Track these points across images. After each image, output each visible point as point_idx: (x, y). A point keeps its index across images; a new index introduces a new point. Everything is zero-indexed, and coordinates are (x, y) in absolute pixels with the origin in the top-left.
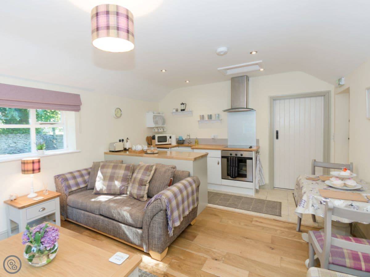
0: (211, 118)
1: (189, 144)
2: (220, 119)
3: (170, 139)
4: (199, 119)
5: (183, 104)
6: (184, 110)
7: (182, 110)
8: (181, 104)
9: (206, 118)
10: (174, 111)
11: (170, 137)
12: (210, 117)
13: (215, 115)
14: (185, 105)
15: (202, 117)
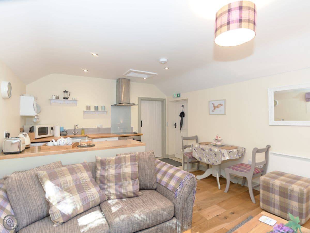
0: (98, 109)
1: (74, 134)
2: (106, 110)
3: (52, 131)
4: (85, 110)
5: (67, 92)
6: (67, 98)
7: (64, 98)
8: (64, 92)
9: (92, 109)
10: (54, 98)
11: (52, 128)
12: (96, 108)
13: (102, 106)
14: (69, 93)
15: (88, 108)
